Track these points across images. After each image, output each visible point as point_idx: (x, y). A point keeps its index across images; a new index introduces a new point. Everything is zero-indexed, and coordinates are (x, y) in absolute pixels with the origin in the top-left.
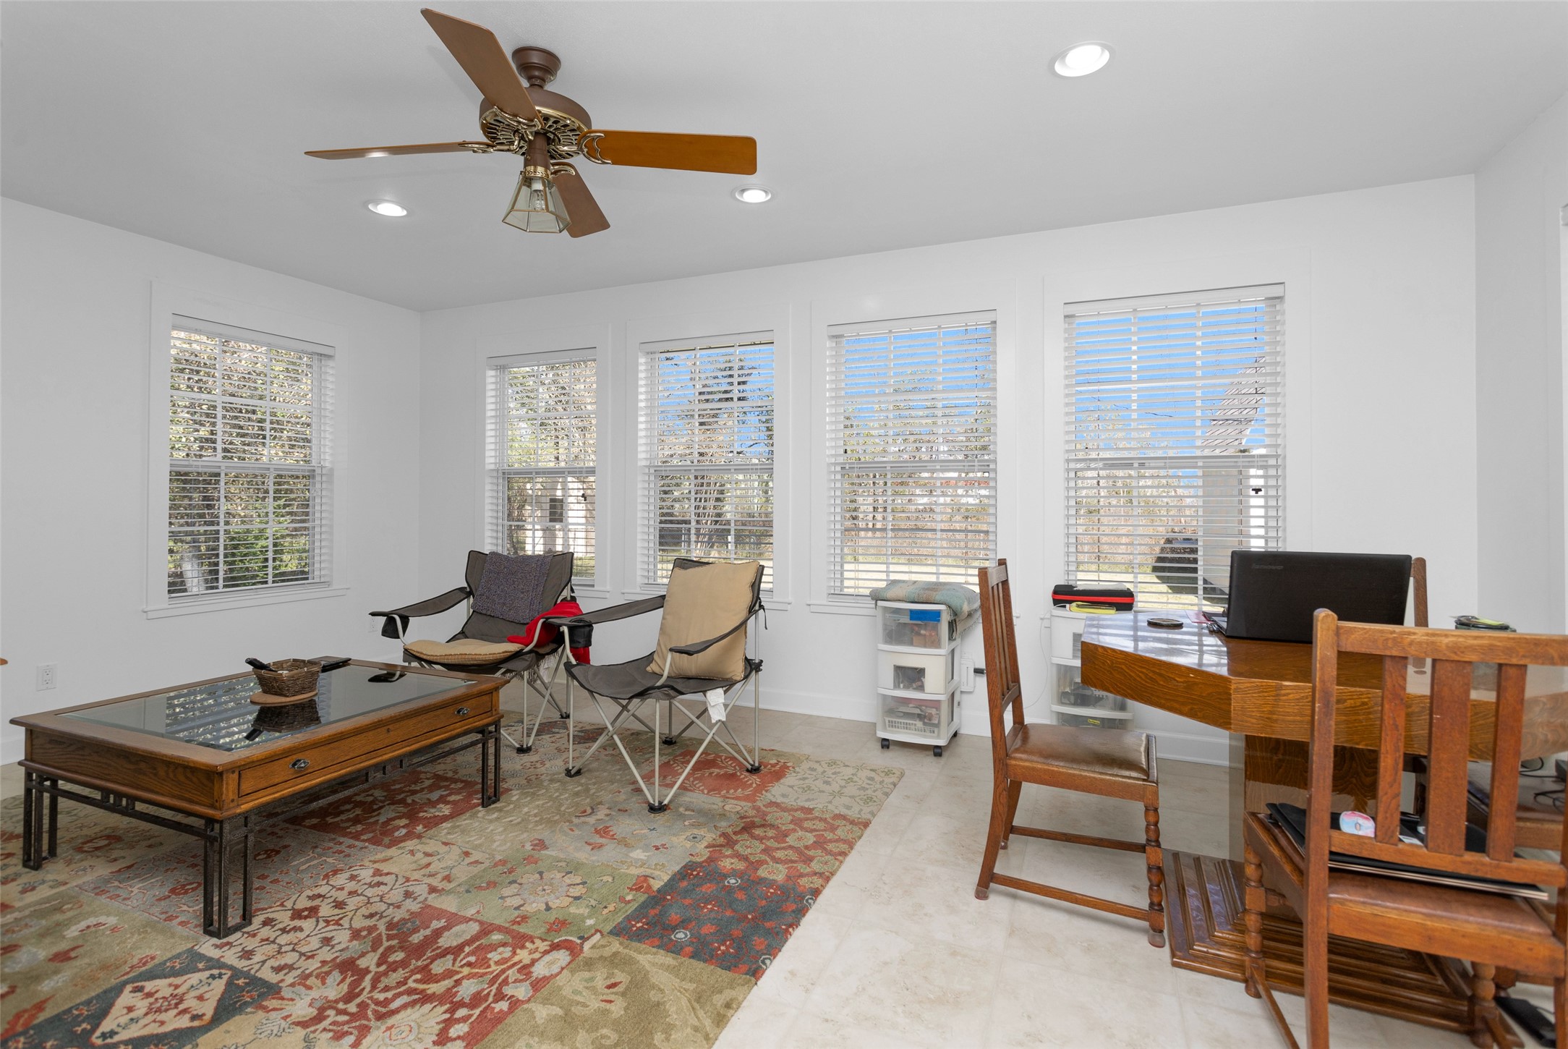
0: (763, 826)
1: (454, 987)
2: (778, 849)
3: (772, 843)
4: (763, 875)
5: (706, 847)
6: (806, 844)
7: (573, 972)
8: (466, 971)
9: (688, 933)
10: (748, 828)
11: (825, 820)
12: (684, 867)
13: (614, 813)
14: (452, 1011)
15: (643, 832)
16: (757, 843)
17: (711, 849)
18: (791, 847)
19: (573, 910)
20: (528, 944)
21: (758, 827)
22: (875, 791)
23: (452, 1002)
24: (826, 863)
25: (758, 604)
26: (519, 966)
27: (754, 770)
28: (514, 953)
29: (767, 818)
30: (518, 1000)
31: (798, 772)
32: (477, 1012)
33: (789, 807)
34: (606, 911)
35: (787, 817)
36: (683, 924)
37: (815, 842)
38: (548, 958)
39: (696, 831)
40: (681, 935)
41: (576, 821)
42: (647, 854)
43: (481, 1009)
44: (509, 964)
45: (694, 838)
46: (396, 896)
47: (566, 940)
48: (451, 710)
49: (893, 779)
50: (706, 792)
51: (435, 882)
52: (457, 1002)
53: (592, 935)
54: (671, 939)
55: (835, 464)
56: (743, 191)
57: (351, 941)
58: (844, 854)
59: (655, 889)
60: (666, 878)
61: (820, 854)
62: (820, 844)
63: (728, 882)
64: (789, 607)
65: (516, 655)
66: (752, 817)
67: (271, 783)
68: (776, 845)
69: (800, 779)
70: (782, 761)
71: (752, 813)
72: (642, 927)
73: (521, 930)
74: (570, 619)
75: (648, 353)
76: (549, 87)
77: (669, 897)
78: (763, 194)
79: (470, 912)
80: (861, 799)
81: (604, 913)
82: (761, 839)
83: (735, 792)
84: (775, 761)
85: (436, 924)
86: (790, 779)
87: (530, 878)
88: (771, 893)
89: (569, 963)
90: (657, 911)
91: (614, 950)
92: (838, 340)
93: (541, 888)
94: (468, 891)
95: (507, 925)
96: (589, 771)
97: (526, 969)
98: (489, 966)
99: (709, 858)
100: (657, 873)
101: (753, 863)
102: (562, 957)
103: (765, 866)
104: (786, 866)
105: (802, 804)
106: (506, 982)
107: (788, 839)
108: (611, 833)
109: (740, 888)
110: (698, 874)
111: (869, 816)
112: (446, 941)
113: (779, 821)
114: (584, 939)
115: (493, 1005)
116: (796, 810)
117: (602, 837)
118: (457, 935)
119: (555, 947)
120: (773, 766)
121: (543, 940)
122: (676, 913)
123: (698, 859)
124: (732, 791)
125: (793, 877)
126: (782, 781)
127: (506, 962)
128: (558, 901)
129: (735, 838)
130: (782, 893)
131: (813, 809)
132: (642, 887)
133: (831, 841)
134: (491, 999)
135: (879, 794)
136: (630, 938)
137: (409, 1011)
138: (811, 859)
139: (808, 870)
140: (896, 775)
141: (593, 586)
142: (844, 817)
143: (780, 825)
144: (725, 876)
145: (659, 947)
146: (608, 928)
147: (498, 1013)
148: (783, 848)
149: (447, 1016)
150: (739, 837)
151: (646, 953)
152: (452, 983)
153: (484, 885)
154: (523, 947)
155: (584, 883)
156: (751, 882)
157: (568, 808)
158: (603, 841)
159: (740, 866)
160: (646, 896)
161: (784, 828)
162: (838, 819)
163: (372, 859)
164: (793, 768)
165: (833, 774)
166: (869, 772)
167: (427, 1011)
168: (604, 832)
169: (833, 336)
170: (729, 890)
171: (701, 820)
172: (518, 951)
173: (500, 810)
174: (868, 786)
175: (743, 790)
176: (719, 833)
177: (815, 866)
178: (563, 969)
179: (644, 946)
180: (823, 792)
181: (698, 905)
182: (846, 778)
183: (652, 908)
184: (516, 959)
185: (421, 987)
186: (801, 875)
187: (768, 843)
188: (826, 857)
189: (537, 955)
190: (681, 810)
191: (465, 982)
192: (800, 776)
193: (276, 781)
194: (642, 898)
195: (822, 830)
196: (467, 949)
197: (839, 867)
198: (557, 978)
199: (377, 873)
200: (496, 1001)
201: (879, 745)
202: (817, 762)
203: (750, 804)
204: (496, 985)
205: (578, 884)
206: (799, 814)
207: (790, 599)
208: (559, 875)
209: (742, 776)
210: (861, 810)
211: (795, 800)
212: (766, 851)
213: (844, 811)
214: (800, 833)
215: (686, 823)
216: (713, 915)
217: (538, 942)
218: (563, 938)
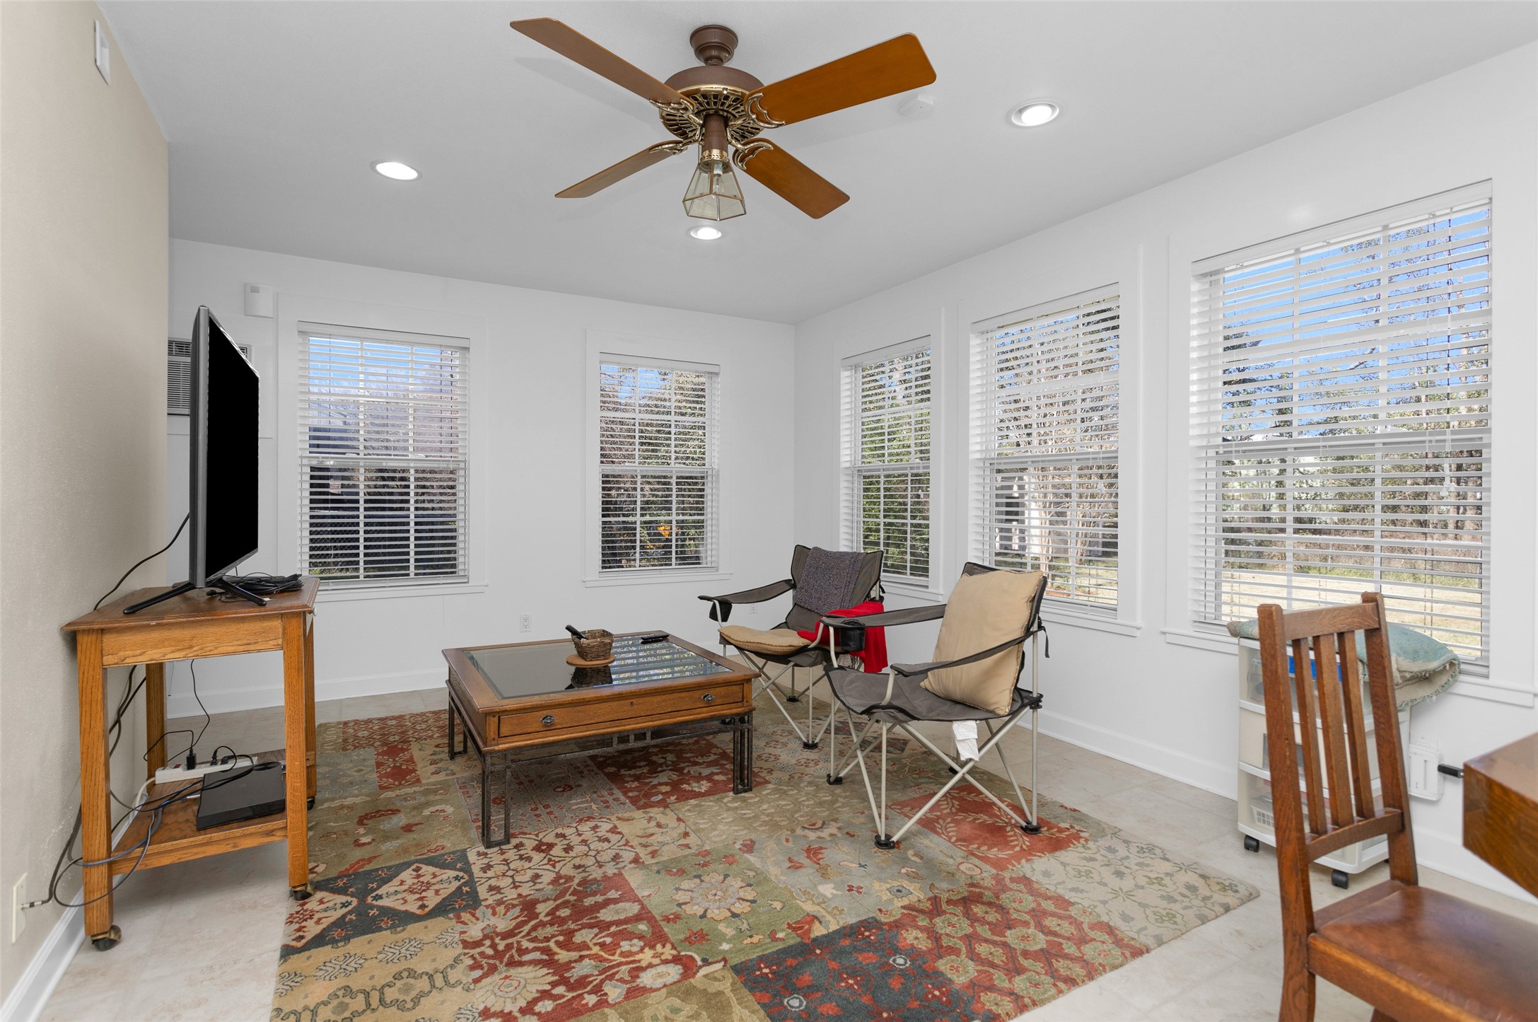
0: (990, 904)
1: (575, 961)
2: (986, 941)
3: (984, 931)
4: (942, 968)
5: (903, 907)
6: (1028, 948)
7: (669, 994)
8: (596, 950)
9: (805, 1003)
10: (969, 900)
11: (1079, 925)
12: (862, 921)
13: (839, 835)
14: (554, 984)
15: (850, 865)
16: (965, 923)
17: (905, 912)
18: (1005, 945)
19: (722, 927)
20: (659, 947)
21: (983, 903)
22: (1185, 908)
23: (561, 976)
24: (1036, 985)
25: (1036, 625)
26: (634, 965)
27: (1030, 830)
28: (642, 950)
29: (1003, 896)
30: (606, 1001)
31: (1089, 849)
32: (570, 995)
33: (1043, 890)
34: (749, 940)
35: (1029, 902)
36: (807, 992)
37: (1042, 950)
38: (662, 968)
39: (906, 884)
40: (795, 1003)
41: (799, 831)
42: (835, 892)
43: (575, 994)
44: (629, 959)
45: (899, 891)
46: (606, 857)
47: (691, 957)
48: (698, 694)
49: (1230, 899)
50: (954, 839)
51: (643, 853)
52: (565, 978)
53: (717, 962)
54: (782, 1002)
55: (1208, 447)
56: (1021, 111)
57: (549, 884)
58: (1072, 982)
59: (812, 936)
60: (834, 927)
61: (1039, 970)
62: (1047, 956)
63: (894, 961)
64: (1137, 633)
65: (802, 650)
66: (985, 888)
67: (525, 731)
68: (988, 935)
69: (1085, 859)
70: (1077, 828)
71: (988, 882)
72: (767, 974)
73: (666, 929)
74: (842, 620)
75: (983, 333)
76: (730, 64)
77: (818, 951)
78: (1048, 109)
79: (642, 893)
80: (1155, 913)
81: (745, 942)
82: (973, 919)
83: (989, 849)
84: (1067, 826)
85: (613, 894)
86: (1070, 855)
87: (714, 878)
88: (934, 996)
89: (675, 983)
90: (794, 962)
91: (721, 988)
92: (1213, 278)
93: (714, 892)
94: (658, 872)
95: (658, 918)
96: (852, 782)
97: (637, 971)
98: (613, 955)
99: (896, 921)
100: (829, 918)
101: (942, 947)
102: (674, 972)
103: (953, 957)
104: (979, 968)
105: (1061, 891)
106: (611, 977)
107: (1008, 933)
108: (820, 856)
109: (903, 973)
110: (868, 937)
111: (1150, 942)
112: (606, 915)
113: (1015, 905)
114: (706, 962)
115: (586, 995)
116: (1048, 898)
117: (808, 857)
118: (617, 912)
119: (676, 960)
120: (1061, 830)
121: (674, 947)
122: (812, 974)
123: (883, 919)
124: (985, 848)
125: (981, 985)
126: (1057, 854)
127: (628, 957)
128: (717, 912)
129: (944, 906)
130: (949, 1002)
131: (1073, 904)
132: (801, 928)
133: (1067, 957)
134: (589, 988)
135: (1190, 914)
136: (745, 983)
137: (531, 968)
138: (1020, 971)
139: (1006, 985)
140: (1238, 895)
141: (927, 587)
142: (1110, 930)
143: (1012, 911)
144: (896, 951)
145: (764, 1006)
146: (735, 960)
147: (583, 1005)
148: (994, 943)
149: (548, 987)
150: (950, 908)
151: (746, 1007)
152: (577, 957)
153: (675, 870)
154: (653, 947)
155: (753, 902)
156: (923, 970)
157: (801, 816)
158: (806, 862)
159: (924, 944)
160: (799, 940)
161: (1015, 916)
162: (1101, 930)
163: (620, 815)
164: (1086, 840)
165: (1137, 864)
166: (1196, 876)
167: (540, 975)
168: (813, 853)
169: (1205, 275)
170: (888, 970)
171: (923, 872)
172: (647, 950)
173: (744, 800)
174: (1179, 898)
175: (999, 850)
176: (931, 895)
177: (1020, 984)
178: (665, 986)
179: (751, 997)
180: (1105, 885)
181: (840, 974)
182: (1153, 875)
183: (794, 957)
184: (637, 957)
185: (556, 949)
186: (991, 988)
187: (979, 929)
188: (1043, 977)
189: (656, 961)
190: (910, 853)
191: (587, 961)
192: (1088, 854)
193: (530, 730)
194: (794, 940)
195: (1064, 938)
196: (613, 929)
197: (1054, 997)
198: (653, 994)
199: (614, 830)
200: (589, 993)
201: (1241, 844)
202: (1126, 842)
203: (994, 871)
204: (603, 976)
205: (747, 901)
206: (1048, 906)
207: (1139, 623)
208: (740, 884)
209: (1012, 833)
210: (1145, 928)
211: (1056, 885)
212: (970, 939)
213: (1116, 922)
214: (1031, 931)
215: (904, 871)
216: (847, 994)
217: (668, 946)
218: (690, 953)
